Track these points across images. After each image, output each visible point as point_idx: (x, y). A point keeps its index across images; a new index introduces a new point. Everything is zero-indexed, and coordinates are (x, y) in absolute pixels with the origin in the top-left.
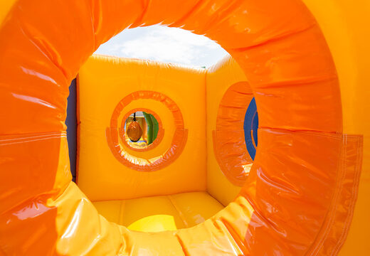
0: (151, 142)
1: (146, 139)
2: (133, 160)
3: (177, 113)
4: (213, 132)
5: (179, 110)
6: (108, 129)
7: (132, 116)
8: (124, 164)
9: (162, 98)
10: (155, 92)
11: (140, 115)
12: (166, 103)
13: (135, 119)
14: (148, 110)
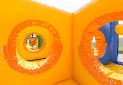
0: (39, 47)
1: (37, 45)
2: (28, 65)
3: (56, 35)
4: (78, 47)
5: (57, 33)
6: (4, 47)
7: (31, 36)
8: (20, 71)
9: (48, 26)
10: (43, 22)
11: (34, 35)
12: (49, 29)
13: (32, 37)
14: (38, 34)
